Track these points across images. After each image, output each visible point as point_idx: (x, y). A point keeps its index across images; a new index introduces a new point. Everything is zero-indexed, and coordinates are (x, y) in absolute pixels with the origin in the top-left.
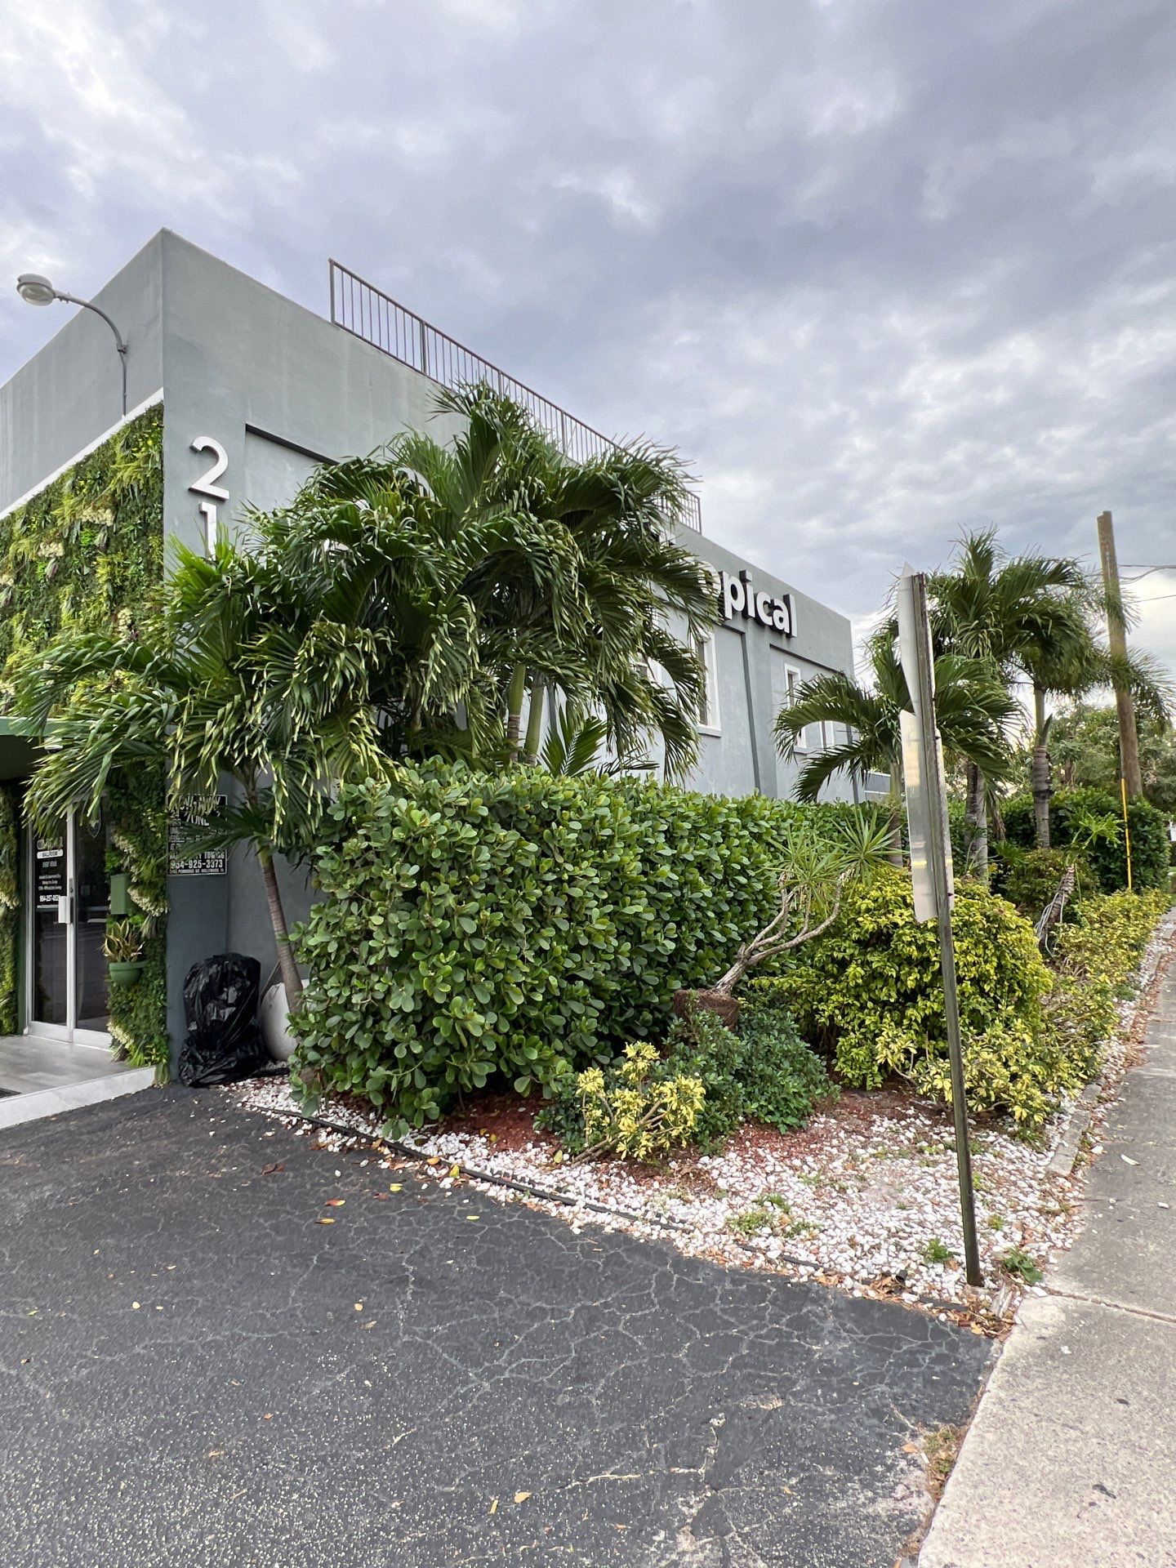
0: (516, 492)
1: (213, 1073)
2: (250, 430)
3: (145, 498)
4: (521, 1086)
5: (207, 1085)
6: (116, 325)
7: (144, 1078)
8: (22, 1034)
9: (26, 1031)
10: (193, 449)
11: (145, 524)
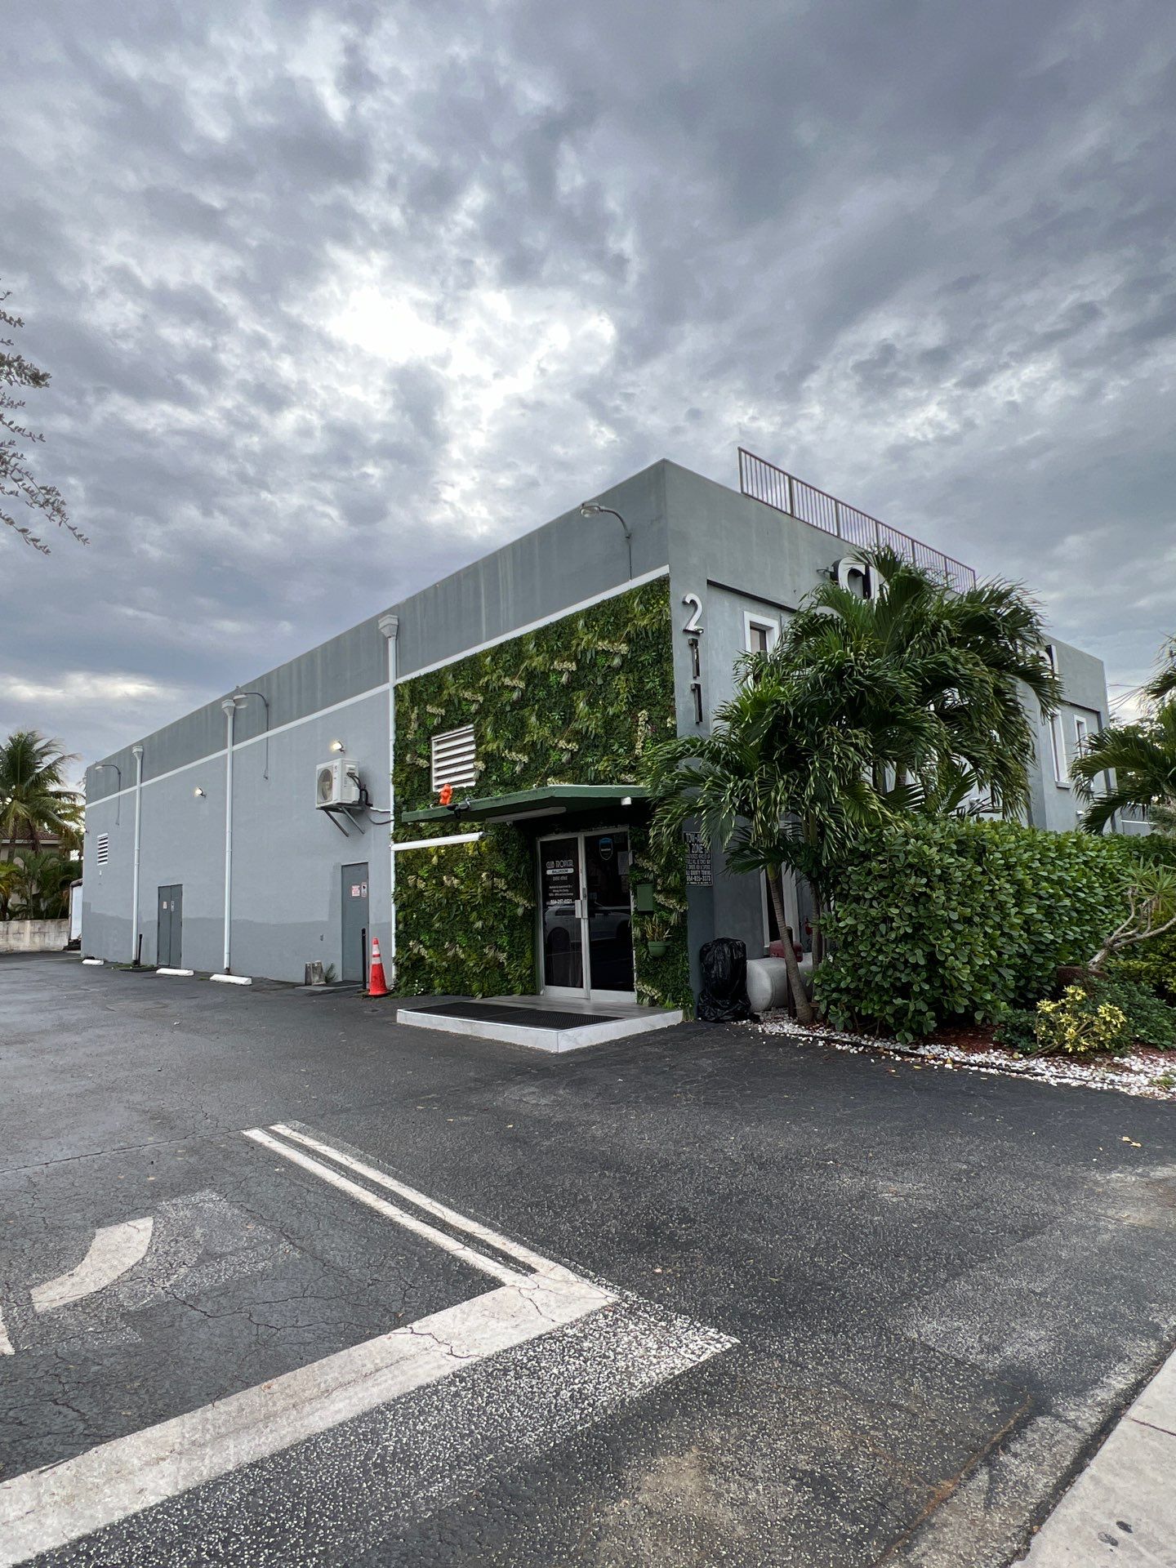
0: (939, 634)
1: (726, 1014)
2: (710, 583)
3: (658, 638)
4: (979, 1016)
5: (723, 1021)
6: (625, 520)
7: (675, 1017)
8: (539, 994)
9: (541, 993)
10: (684, 603)
11: (660, 655)
